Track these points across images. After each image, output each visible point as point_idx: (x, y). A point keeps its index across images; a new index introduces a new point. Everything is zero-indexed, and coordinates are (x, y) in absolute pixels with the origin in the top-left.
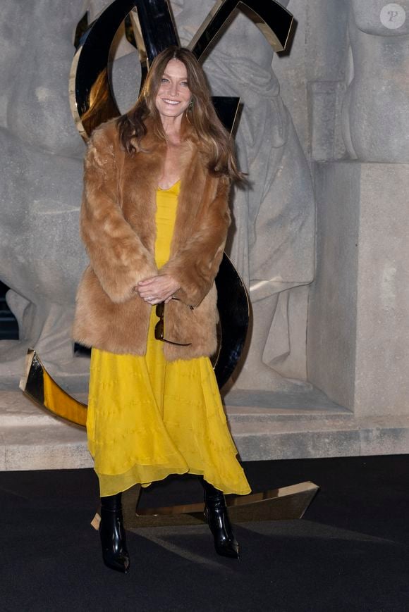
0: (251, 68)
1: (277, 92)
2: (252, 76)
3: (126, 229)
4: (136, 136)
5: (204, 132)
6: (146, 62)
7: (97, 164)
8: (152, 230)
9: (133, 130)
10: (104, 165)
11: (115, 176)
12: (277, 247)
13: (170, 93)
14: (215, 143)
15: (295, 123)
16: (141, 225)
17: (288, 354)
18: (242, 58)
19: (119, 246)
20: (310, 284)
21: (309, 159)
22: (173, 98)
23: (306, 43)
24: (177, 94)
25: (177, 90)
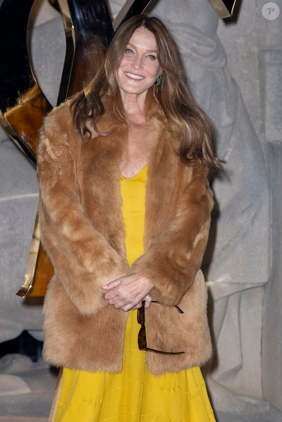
0: (194, 36)
1: (223, 63)
2: (195, 45)
3: (88, 230)
4: (92, 117)
5: (174, 112)
6: (71, 31)
7: (49, 156)
8: (120, 226)
9: (89, 110)
10: (58, 157)
11: (72, 170)
12: (226, 243)
13: (133, 65)
14: (187, 126)
15: (246, 98)
16: (107, 223)
17: (240, 367)
18: (183, 25)
19: (80, 250)
20: (264, 285)
21: (262, 141)
22: (136, 72)
23: (256, 6)
24: (141, 67)
25: (142, 63)
